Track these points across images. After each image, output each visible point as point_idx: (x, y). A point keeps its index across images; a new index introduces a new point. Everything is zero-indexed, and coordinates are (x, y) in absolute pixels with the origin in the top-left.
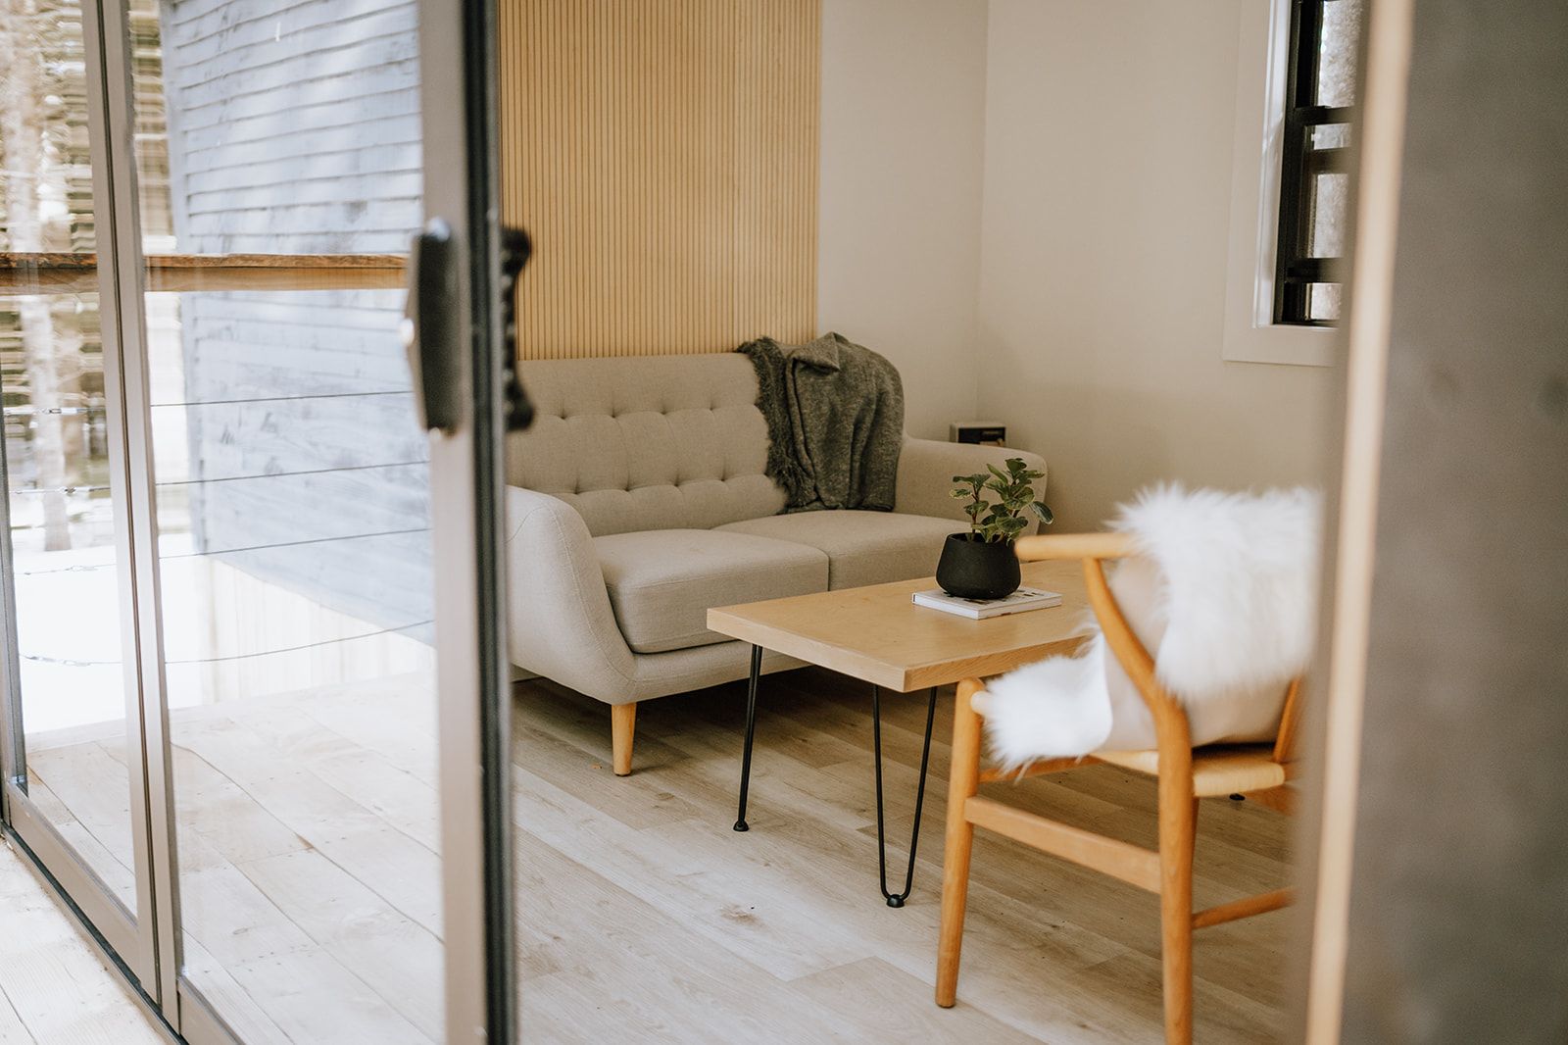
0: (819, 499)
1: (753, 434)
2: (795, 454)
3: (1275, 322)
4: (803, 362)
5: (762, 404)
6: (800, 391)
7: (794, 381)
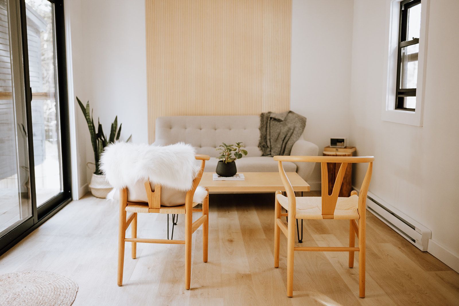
0: (271, 154)
1: (256, 135)
2: (266, 142)
3: (396, 109)
4: (274, 118)
5: (261, 129)
6: (271, 126)
7: (270, 123)
